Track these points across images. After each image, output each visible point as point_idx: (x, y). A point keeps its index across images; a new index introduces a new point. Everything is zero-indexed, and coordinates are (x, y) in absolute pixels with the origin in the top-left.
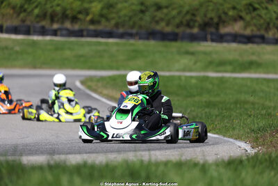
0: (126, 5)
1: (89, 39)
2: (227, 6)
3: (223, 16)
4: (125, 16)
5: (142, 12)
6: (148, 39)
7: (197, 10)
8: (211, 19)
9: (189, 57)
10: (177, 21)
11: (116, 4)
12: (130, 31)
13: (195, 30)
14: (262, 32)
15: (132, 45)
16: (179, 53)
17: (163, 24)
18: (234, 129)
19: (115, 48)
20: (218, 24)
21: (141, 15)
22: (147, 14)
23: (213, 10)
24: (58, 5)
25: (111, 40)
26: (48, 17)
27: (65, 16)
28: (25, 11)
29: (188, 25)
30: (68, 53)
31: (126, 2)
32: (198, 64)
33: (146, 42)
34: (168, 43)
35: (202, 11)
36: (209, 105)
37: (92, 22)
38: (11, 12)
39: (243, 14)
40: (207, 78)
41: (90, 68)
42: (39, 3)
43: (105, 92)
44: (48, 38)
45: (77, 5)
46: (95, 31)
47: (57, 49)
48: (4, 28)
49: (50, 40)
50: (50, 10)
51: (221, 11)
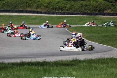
0: (77, 5)
1: (67, 15)
2: (106, 5)
3: (105, 8)
4: (77, 8)
5: (82, 7)
6: (83, 15)
8: (102, 9)
9: (96, 20)
10: (92, 9)
11: (74, 5)
12: (78, 13)
13: (97, 12)
14: (116, 12)
17: (88, 10)
18: (115, 45)
19: (75, 18)
20: (103, 10)
21: (81, 8)
23: (102, 6)
24: (57, 5)
26: (55, 9)
27: (59, 9)
28: (48, 7)
29: (95, 11)
31: (77, 4)
32: (99, 23)
35: (99, 6)
36: (106, 36)
37: (67, 10)
38: (44, 8)
39: (111, 7)
42: (52, 5)
45: (63, 5)
46: (68, 13)
47: (58, 19)
48: (42, 12)
49: (57, 16)
50: (55, 7)
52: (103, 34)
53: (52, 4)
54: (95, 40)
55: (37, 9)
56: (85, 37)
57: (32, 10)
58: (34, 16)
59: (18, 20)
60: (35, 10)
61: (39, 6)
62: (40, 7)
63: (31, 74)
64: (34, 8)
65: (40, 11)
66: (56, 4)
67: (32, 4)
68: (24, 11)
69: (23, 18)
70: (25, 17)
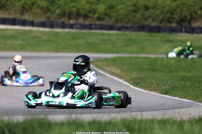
0: (123, 6)
1: (96, 31)
2: (196, 7)
3: (194, 14)
4: (122, 14)
5: (135, 11)
6: (139, 31)
7: (175, 10)
8: (186, 16)
9: (169, 44)
10: (160, 18)
11: (116, 6)
12: (126, 25)
13: (174, 25)
15: (127, 35)
16: (162, 41)
17: (150, 20)
20: (190, 20)
21: (133, 14)
22: (139, 13)
23: (186, 10)
24: (74, 7)
25: (112, 32)
26: (67, 15)
27: (79, 15)
28: (50, 11)
29: (169, 21)
30: (81, 41)
31: (123, 4)
33: (138, 33)
34: (153, 34)
35: (179, 10)
36: (184, 78)
37: (99, 19)
38: (40, 11)
41: (97, 52)
42: (60, 6)
43: (109, 69)
44: (67, 30)
45: (87, 6)
46: (101, 25)
48: (35, 23)
49: (69, 32)
50: (68, 10)
51: (192, 11)
52: (181, 74)
53: (61, 2)
54: (154, 85)
55: (22, 13)
56: (129, 78)
57: (11, 16)
58: (12, 30)
60: (18, 16)
61: (27, 7)
62: (31, 8)
64: (15, 12)
65: (31, 19)
66: (72, 2)
67: (9, 3)
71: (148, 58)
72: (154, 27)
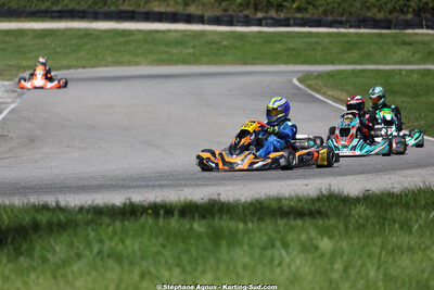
1: (297, 29)
4: (334, 2)
6: (359, 27)
8: (427, 3)
9: (405, 47)
10: (390, 6)
12: (339, 19)
13: (410, 16)
16: (395, 43)
17: (375, 10)
19: (328, 40)
20: (433, 8)
25: (321, 30)
26: (252, 6)
29: (402, 11)
30: (279, 46)
32: (417, 55)
37: (299, 9)
38: (212, 1)
40: (429, 70)
41: (304, 63)
43: (330, 93)
46: (302, 19)
47: (266, 42)
48: (206, 18)
49: (259, 32)
55: (186, 5)
57: (169, 10)
58: (176, 31)
59: (116, 48)
60: (180, 9)
63: (163, 246)
64: (176, 3)
65: (200, 13)
68: (139, 13)
69: (134, 41)
70: (141, 36)
71: (380, 70)
72: (381, 21)
